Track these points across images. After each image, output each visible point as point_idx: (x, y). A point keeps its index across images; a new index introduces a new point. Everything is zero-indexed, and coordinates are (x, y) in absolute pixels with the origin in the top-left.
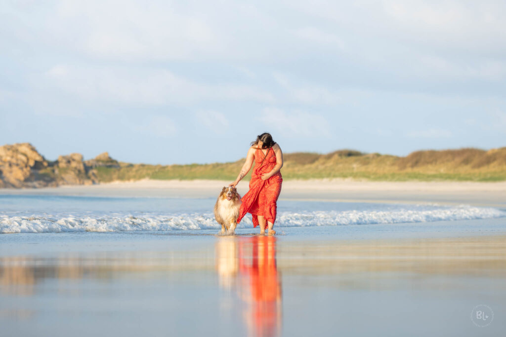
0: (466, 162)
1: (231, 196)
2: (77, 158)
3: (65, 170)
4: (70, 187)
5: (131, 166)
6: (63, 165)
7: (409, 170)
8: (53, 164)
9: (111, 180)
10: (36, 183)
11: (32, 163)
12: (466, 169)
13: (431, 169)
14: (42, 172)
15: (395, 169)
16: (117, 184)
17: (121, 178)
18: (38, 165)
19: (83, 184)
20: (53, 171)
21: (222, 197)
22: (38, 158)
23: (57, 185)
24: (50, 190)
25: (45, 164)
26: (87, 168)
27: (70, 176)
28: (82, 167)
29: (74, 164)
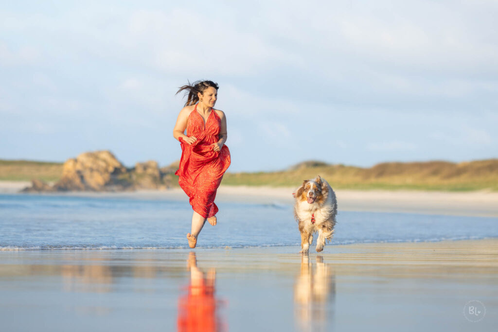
0: (435, 173)
1: (313, 196)
2: (153, 165)
3: (141, 176)
4: (146, 191)
6: (140, 171)
7: (373, 180)
8: (131, 170)
10: (115, 188)
11: (111, 169)
12: (434, 180)
13: (397, 180)
14: (120, 177)
15: (358, 179)
18: (117, 171)
19: (157, 188)
20: (130, 177)
21: (301, 197)
22: (117, 165)
23: (134, 190)
24: (128, 194)
25: (123, 170)
26: (162, 174)
27: (147, 181)
28: (156, 173)
29: (150, 171)
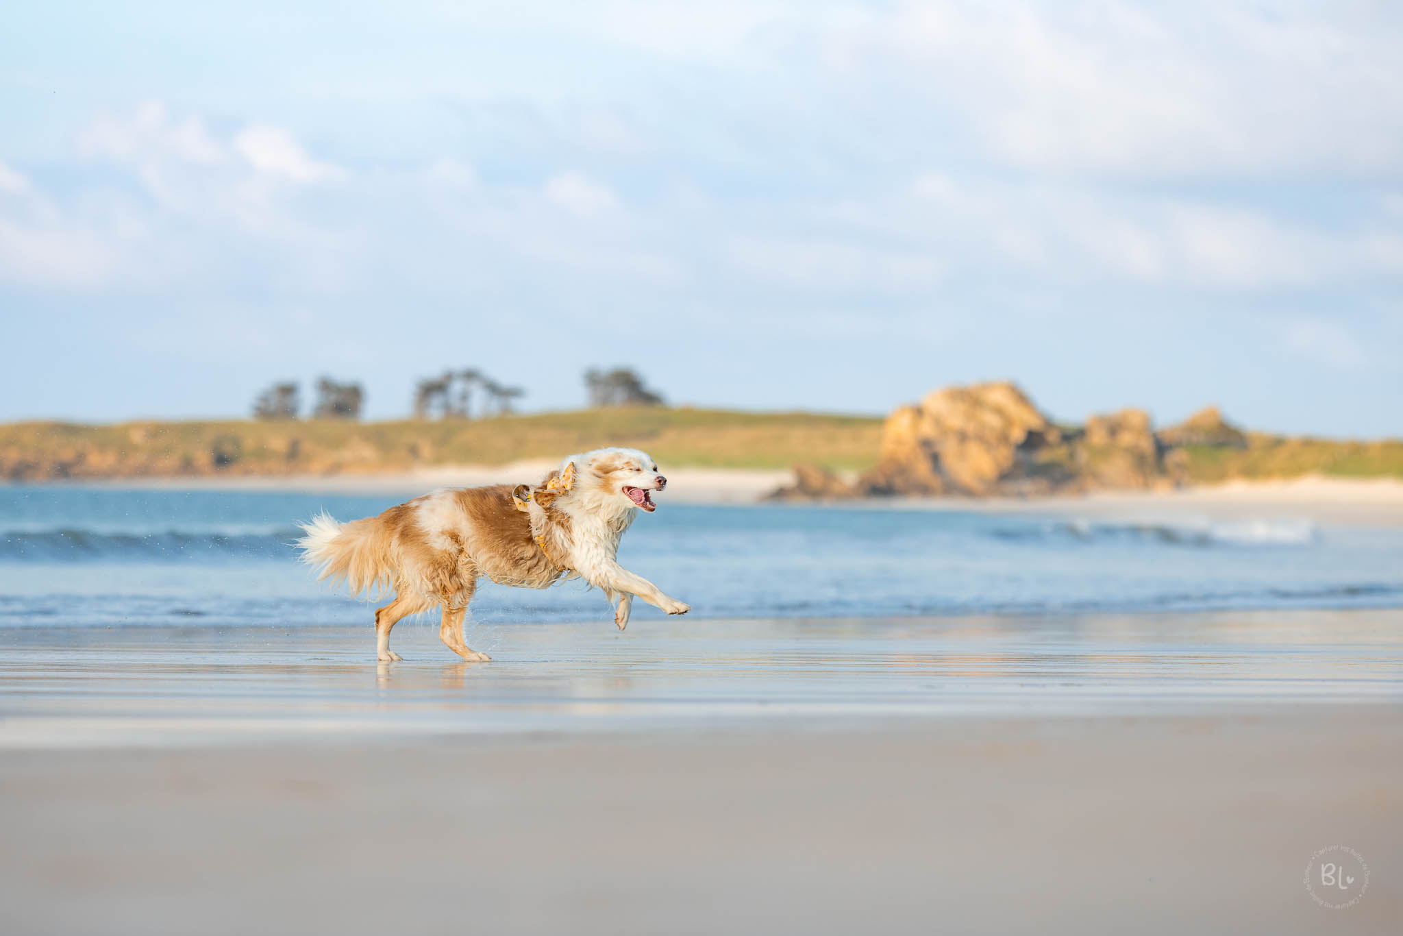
2: (1136, 420)
3: (1103, 453)
5: (1277, 443)
6: (1098, 438)
8: (1073, 436)
9: (1220, 477)
10: (1027, 486)
11: (1018, 435)
14: (1043, 456)
16: (1237, 490)
17: (1251, 472)
18: (1033, 440)
19: (1146, 486)
20: (1072, 456)
22: (1034, 423)
23: (1082, 491)
25: (1052, 437)
26: (1162, 448)
27: (1117, 466)
28: (1146, 445)
29: (1126, 439)
